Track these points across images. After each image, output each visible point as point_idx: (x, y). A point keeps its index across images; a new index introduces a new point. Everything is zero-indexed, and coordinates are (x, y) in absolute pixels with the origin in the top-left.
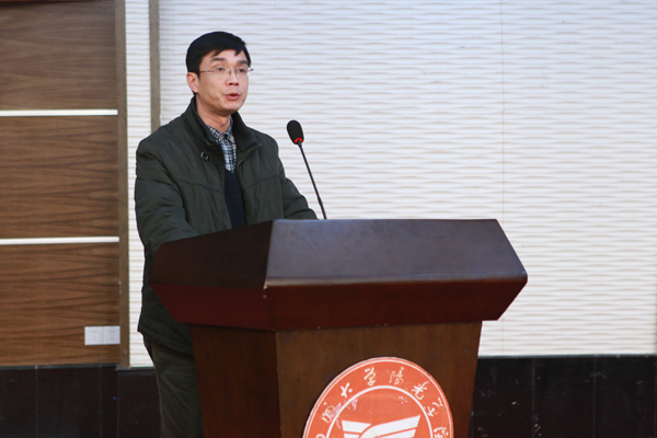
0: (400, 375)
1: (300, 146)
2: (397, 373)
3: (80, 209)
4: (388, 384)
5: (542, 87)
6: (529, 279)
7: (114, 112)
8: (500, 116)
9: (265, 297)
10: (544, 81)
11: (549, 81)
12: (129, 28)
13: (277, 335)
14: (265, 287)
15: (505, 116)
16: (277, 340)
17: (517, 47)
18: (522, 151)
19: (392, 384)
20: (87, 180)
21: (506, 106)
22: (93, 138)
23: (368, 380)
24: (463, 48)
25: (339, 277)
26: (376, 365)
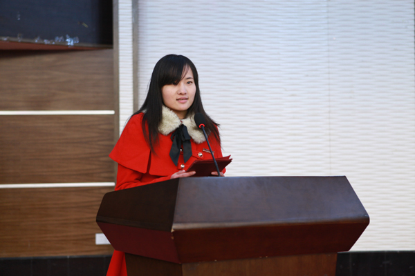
3: (94, 167)
6: (371, 221)
7: (112, 112)
8: (328, 114)
9: (173, 238)
11: (355, 94)
12: (121, 64)
13: (183, 266)
14: (172, 231)
15: (331, 114)
16: (183, 270)
20: (98, 151)
22: (102, 127)
24: (307, 76)
25: (231, 221)
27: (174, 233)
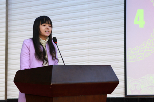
10: (98, 32)
15: (89, 40)
18: (93, 48)
21: (90, 37)
24: (80, 23)
27: (51, 85)
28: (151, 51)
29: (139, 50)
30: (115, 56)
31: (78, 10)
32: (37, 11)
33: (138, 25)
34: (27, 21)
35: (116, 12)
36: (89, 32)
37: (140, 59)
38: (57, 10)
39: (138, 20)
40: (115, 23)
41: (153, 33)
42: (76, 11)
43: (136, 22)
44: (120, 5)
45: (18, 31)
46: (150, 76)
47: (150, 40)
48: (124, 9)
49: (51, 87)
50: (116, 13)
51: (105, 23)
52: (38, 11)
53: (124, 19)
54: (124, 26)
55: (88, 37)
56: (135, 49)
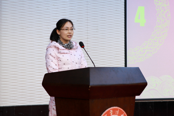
0: (118, 112)
1: (84, 48)
2: (117, 111)
4: (115, 114)
5: (97, 32)
8: (87, 39)
10: (97, 30)
11: (98, 30)
13: (90, 100)
15: (88, 39)
16: (90, 102)
17: (91, 21)
18: (92, 48)
19: (116, 115)
21: (88, 37)
23: (111, 113)
24: (78, 21)
26: (113, 109)
27: (90, 87)
28: (153, 51)
29: (140, 50)
30: (115, 58)
31: (75, 7)
32: (30, 7)
33: (139, 24)
34: (20, 18)
35: (116, 9)
36: (88, 30)
37: (141, 60)
38: (52, 6)
39: (139, 18)
40: (114, 21)
41: (154, 32)
42: (73, 7)
43: (136, 20)
44: (120, 2)
45: (8, 29)
46: (152, 78)
47: (151, 39)
48: (124, 6)
49: (89, 90)
50: (116, 11)
51: (105, 21)
52: (32, 7)
53: (124, 16)
54: (124, 24)
55: (87, 36)
56: (136, 49)
